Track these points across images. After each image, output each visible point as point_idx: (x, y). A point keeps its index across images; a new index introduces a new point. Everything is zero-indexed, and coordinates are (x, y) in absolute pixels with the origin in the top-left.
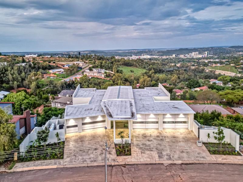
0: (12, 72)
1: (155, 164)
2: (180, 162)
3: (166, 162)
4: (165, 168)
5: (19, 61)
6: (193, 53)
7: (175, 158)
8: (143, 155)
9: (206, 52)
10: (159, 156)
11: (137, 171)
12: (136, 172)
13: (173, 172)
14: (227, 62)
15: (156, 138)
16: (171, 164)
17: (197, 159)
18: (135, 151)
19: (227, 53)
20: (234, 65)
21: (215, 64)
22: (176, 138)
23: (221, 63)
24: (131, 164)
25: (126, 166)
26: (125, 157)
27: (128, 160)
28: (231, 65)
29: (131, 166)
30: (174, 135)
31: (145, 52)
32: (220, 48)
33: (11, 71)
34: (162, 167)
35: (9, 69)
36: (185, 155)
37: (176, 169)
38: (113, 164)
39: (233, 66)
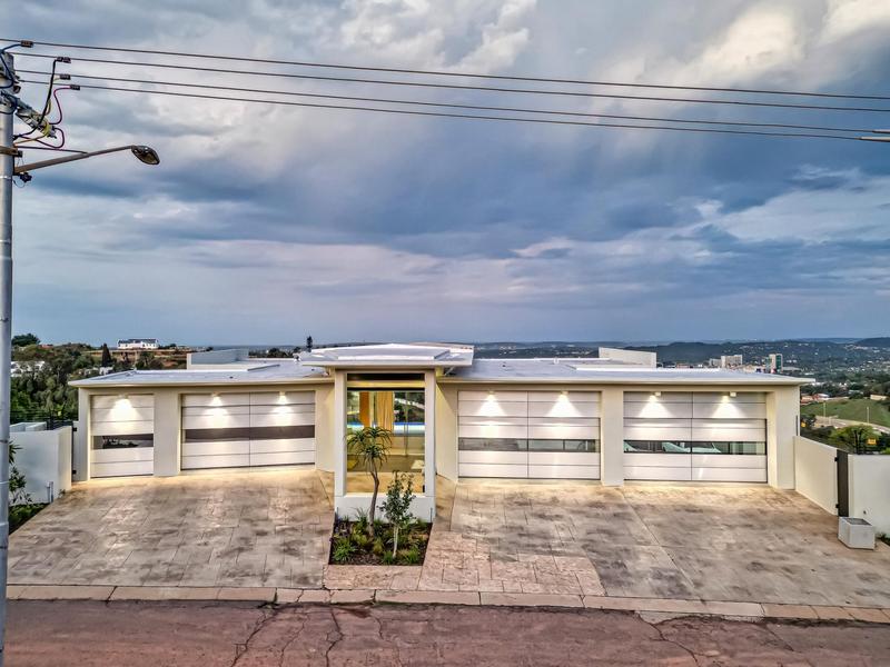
0: (58, 394)
1: (579, 611)
2: (753, 611)
3: (655, 607)
4: (652, 633)
5: (92, 360)
6: (723, 358)
7: (711, 591)
8: (499, 565)
9: (773, 357)
10: (602, 577)
11: (444, 634)
12: (439, 640)
13: (715, 653)
14: (855, 388)
15: (587, 509)
16: (692, 617)
17: (867, 600)
18: (450, 550)
19: (851, 362)
20: (884, 398)
21: (811, 395)
22: (701, 511)
23: (834, 392)
24: (412, 605)
25: (376, 613)
26: (381, 570)
27: (396, 585)
28: (872, 397)
29: (405, 613)
30: (691, 501)
31: (547, 352)
32: (823, 345)
33: (54, 390)
34: (625, 625)
35: (50, 381)
36: (774, 580)
37: (729, 641)
38: (286, 596)
39: (879, 402)
